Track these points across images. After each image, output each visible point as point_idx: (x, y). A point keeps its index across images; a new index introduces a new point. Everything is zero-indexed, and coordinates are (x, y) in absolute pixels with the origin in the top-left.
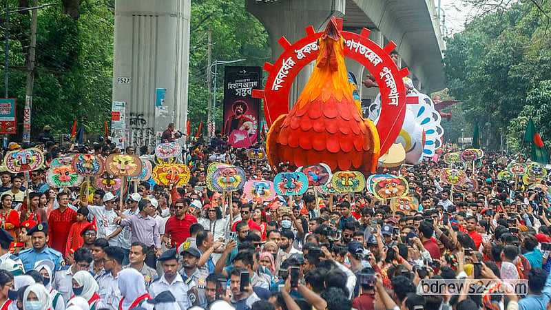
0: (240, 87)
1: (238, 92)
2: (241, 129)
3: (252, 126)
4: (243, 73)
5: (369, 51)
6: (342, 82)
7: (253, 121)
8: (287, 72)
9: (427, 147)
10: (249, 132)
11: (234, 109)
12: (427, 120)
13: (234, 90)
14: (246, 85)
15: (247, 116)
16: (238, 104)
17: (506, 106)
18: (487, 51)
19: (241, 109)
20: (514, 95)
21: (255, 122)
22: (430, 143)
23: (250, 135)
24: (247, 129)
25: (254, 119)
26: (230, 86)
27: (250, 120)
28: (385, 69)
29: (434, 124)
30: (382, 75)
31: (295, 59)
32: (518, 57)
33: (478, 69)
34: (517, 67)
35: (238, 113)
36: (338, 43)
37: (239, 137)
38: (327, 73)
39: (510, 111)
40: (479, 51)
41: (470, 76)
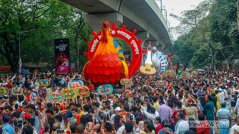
0: (61, 48)
1: (60, 50)
2: (62, 65)
3: (66, 63)
4: (61, 42)
5: (126, 34)
6: (111, 47)
7: (67, 61)
8: (96, 45)
9: (162, 68)
10: (66, 66)
11: (59, 56)
12: (162, 60)
13: (58, 49)
14: (63, 46)
15: (64, 59)
16: (61, 55)
17: (189, 56)
18: (184, 44)
19: (62, 56)
20: (191, 53)
21: (68, 61)
22: (163, 67)
23: (66, 67)
24: (65, 65)
25: (67, 60)
26: (57, 47)
27: (65, 61)
28: (133, 40)
29: (164, 61)
30: (132, 43)
31: (98, 39)
32: (191, 45)
33: (181, 48)
34: (191, 47)
35: (61, 58)
36: (108, 31)
37: (62, 68)
38: (104, 43)
39: (190, 58)
40: (181, 44)
41: (180, 50)
